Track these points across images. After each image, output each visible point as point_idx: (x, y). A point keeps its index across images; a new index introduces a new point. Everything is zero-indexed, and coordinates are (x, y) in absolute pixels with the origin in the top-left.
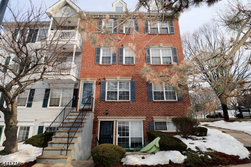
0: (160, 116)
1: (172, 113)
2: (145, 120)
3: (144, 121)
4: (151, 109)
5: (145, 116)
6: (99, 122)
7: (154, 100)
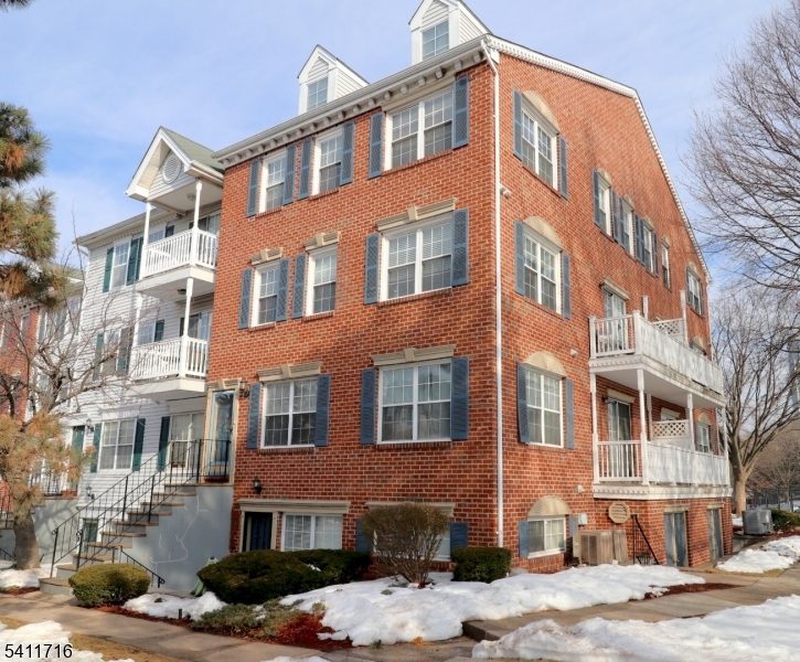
0: (390, 499)
1: (426, 490)
2: (347, 511)
3: (345, 515)
4: (368, 473)
5: (349, 499)
6: (243, 514)
7: (379, 441)
